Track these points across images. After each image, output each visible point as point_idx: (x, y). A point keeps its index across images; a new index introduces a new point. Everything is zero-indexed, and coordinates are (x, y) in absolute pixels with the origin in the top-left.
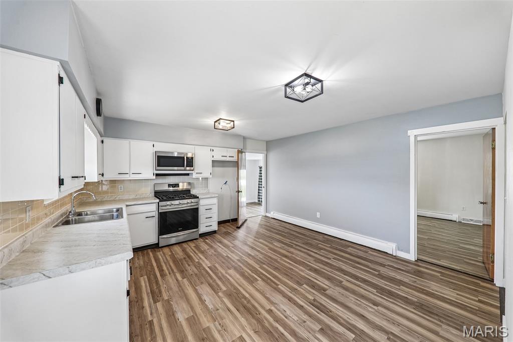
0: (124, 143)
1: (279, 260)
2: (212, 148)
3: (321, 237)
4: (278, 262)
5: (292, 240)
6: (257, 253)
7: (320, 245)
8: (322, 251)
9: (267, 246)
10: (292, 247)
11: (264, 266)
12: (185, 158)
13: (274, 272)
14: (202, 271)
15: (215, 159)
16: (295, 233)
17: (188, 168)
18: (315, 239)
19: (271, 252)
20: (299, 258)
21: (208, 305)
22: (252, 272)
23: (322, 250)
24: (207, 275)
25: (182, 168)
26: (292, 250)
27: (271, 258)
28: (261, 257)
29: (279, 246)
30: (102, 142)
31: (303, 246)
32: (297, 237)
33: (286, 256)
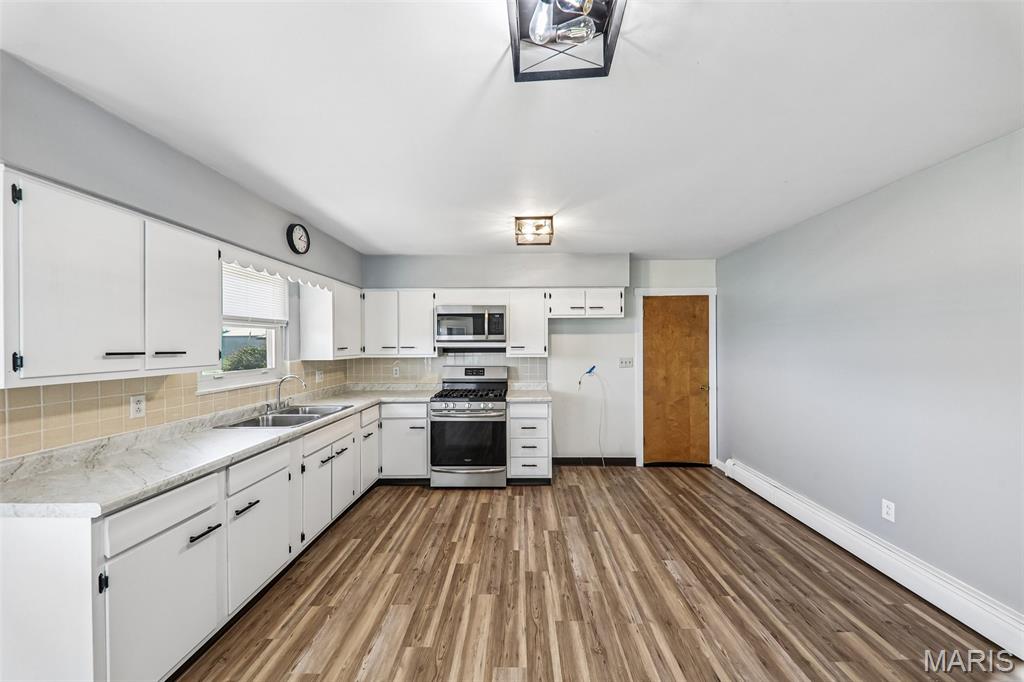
0: (390, 295)
1: (633, 627)
2: (548, 291)
3: (879, 603)
4: (624, 632)
5: (741, 571)
6: (592, 574)
7: (851, 637)
8: (842, 665)
9: (638, 561)
10: (717, 594)
11: (575, 626)
12: (486, 316)
13: (582, 663)
14: (440, 570)
15: (555, 314)
16: (771, 550)
17: (492, 337)
18: (846, 602)
19: (635, 586)
20: (708, 652)
21: (363, 666)
22: (527, 629)
23: (846, 658)
24: (435, 586)
25: (483, 337)
26: (710, 608)
27: (616, 605)
28: (591, 589)
29: (677, 577)
30: (363, 296)
31: (766, 607)
32: (770, 566)
33: (668, 623)
